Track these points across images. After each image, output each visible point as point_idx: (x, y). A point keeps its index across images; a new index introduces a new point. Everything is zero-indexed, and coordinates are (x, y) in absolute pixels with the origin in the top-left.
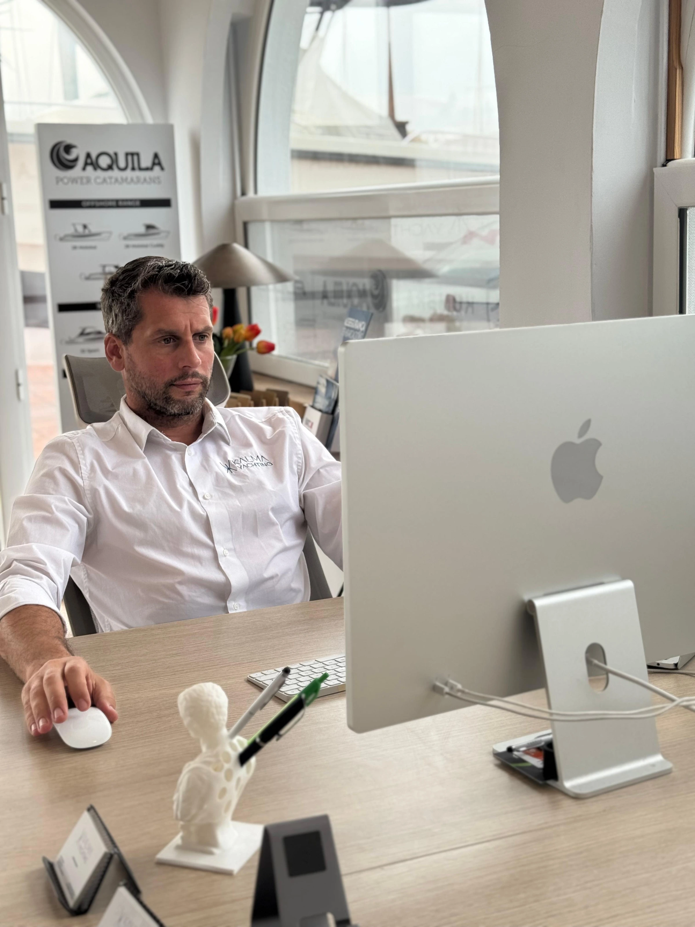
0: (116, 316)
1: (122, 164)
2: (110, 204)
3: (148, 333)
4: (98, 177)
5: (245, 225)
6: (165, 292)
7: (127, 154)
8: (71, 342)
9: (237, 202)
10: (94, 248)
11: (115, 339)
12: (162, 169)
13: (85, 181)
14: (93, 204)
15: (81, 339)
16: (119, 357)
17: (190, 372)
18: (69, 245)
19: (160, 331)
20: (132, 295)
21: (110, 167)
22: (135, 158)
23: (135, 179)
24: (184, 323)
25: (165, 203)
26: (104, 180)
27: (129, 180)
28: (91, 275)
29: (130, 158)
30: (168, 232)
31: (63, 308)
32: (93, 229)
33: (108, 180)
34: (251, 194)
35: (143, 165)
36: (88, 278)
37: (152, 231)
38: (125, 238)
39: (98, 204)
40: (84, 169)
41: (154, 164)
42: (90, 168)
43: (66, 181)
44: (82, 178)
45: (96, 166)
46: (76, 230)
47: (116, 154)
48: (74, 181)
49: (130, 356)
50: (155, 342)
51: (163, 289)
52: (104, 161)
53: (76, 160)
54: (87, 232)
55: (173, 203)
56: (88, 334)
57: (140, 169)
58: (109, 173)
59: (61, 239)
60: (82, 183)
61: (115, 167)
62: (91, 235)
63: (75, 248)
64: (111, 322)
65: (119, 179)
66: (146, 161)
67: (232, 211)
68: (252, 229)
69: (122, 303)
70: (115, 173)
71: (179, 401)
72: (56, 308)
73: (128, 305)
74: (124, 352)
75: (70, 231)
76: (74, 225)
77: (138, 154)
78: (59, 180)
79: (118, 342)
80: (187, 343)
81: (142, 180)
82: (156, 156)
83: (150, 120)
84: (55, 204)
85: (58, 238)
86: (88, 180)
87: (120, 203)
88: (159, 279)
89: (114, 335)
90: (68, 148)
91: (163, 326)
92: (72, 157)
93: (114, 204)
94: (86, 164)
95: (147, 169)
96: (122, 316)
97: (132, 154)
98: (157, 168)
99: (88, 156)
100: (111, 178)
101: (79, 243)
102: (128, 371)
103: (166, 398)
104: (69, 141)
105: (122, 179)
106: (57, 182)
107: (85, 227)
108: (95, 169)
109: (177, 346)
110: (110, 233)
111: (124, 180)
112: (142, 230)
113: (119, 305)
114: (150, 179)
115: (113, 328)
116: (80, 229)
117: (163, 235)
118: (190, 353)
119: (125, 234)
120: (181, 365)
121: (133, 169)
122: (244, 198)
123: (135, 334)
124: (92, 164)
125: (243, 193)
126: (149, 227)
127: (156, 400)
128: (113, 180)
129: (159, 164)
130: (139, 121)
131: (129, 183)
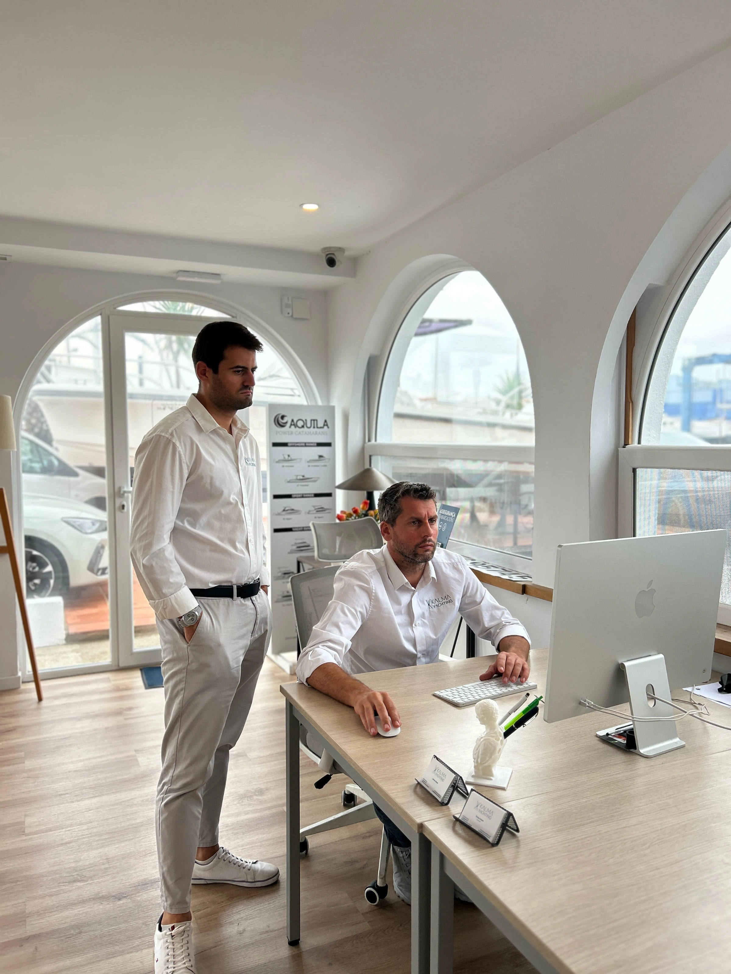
0: (388, 511)
1: (309, 425)
2: (302, 444)
3: (406, 519)
4: (297, 431)
5: (370, 456)
6: (414, 497)
7: (311, 420)
8: (279, 514)
9: (365, 445)
10: (293, 466)
11: (386, 524)
12: (328, 427)
13: (290, 433)
14: (293, 444)
15: (284, 513)
16: (389, 534)
17: (428, 539)
18: (281, 465)
19: (412, 518)
20: (396, 500)
21: (303, 427)
22: (315, 422)
23: (315, 433)
24: (424, 514)
25: (329, 445)
26: (300, 433)
27: (312, 433)
28: (290, 480)
29: (313, 422)
30: (329, 459)
31: (276, 497)
32: (292, 457)
33: (301, 433)
34: (373, 441)
35: (319, 426)
36: (289, 482)
37: (322, 458)
38: (308, 462)
39: (296, 445)
40: (290, 427)
41: (324, 425)
42: (293, 427)
43: (281, 433)
44: (288, 432)
45: (296, 426)
46: (284, 458)
47: (306, 420)
48: (285, 433)
49: (395, 533)
50: (409, 523)
51: (414, 496)
52: (300, 424)
53: (286, 423)
54: (290, 458)
55: (333, 444)
56: (287, 510)
57: (317, 427)
58: (302, 429)
59: (277, 462)
60: (289, 434)
61: (305, 426)
62: (291, 460)
63: (283, 466)
64: (384, 515)
65: (307, 433)
66: (321, 424)
67: (363, 449)
68: (373, 458)
69: (391, 505)
70: (305, 429)
71: (422, 555)
72: (272, 497)
73: (395, 505)
74: (391, 530)
75: (282, 458)
76: (283, 455)
77: (317, 420)
78: (277, 432)
79: (389, 526)
80: (426, 523)
81: (318, 433)
82: (326, 421)
83: (320, 403)
84: (275, 445)
85: (275, 461)
86: (292, 433)
87: (307, 444)
88: (411, 491)
89: (386, 522)
90: (283, 417)
91: (414, 515)
92: (284, 421)
93: (304, 445)
94: (291, 425)
95: (321, 428)
96: (391, 511)
97: (314, 420)
98: (326, 427)
99: (293, 421)
100: (303, 432)
101: (285, 464)
102: (394, 541)
103: (415, 554)
104: (283, 413)
105: (308, 432)
106: (277, 434)
107: (289, 456)
108: (295, 427)
109: (419, 526)
110: (301, 459)
111: (309, 433)
112: (317, 458)
113: (389, 506)
114: (322, 432)
115: (385, 518)
116: (287, 457)
117: (327, 460)
118: (427, 529)
119: (308, 460)
120: (423, 535)
121: (314, 427)
122: (370, 443)
123: (398, 521)
124: (294, 425)
125: (369, 441)
126: (321, 456)
127: (409, 555)
128: (304, 433)
129: (327, 425)
130: (314, 404)
131: (311, 435)
